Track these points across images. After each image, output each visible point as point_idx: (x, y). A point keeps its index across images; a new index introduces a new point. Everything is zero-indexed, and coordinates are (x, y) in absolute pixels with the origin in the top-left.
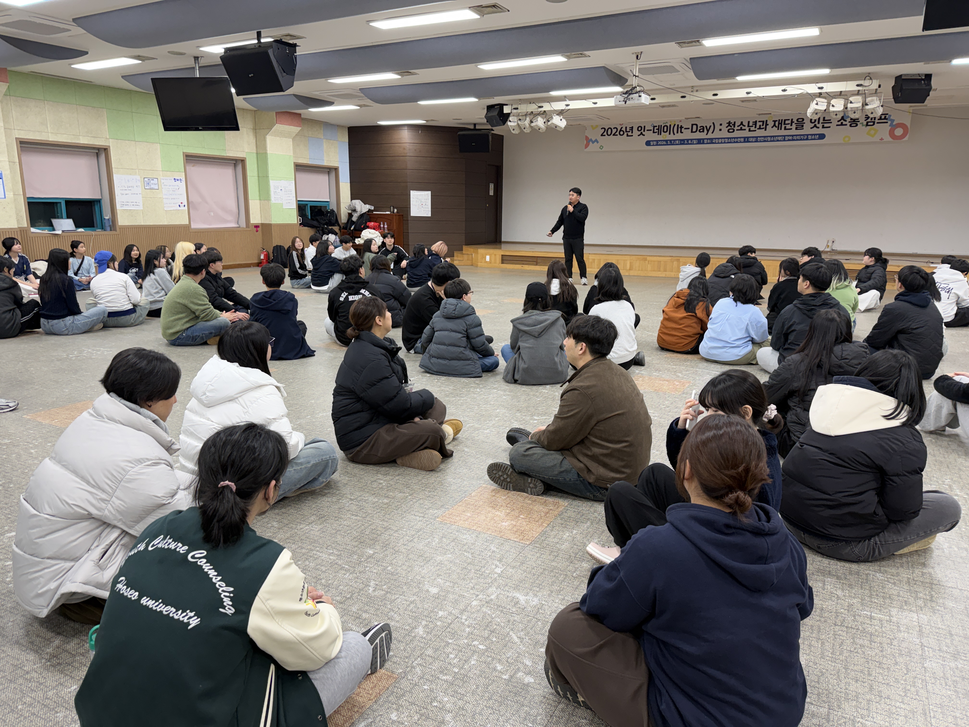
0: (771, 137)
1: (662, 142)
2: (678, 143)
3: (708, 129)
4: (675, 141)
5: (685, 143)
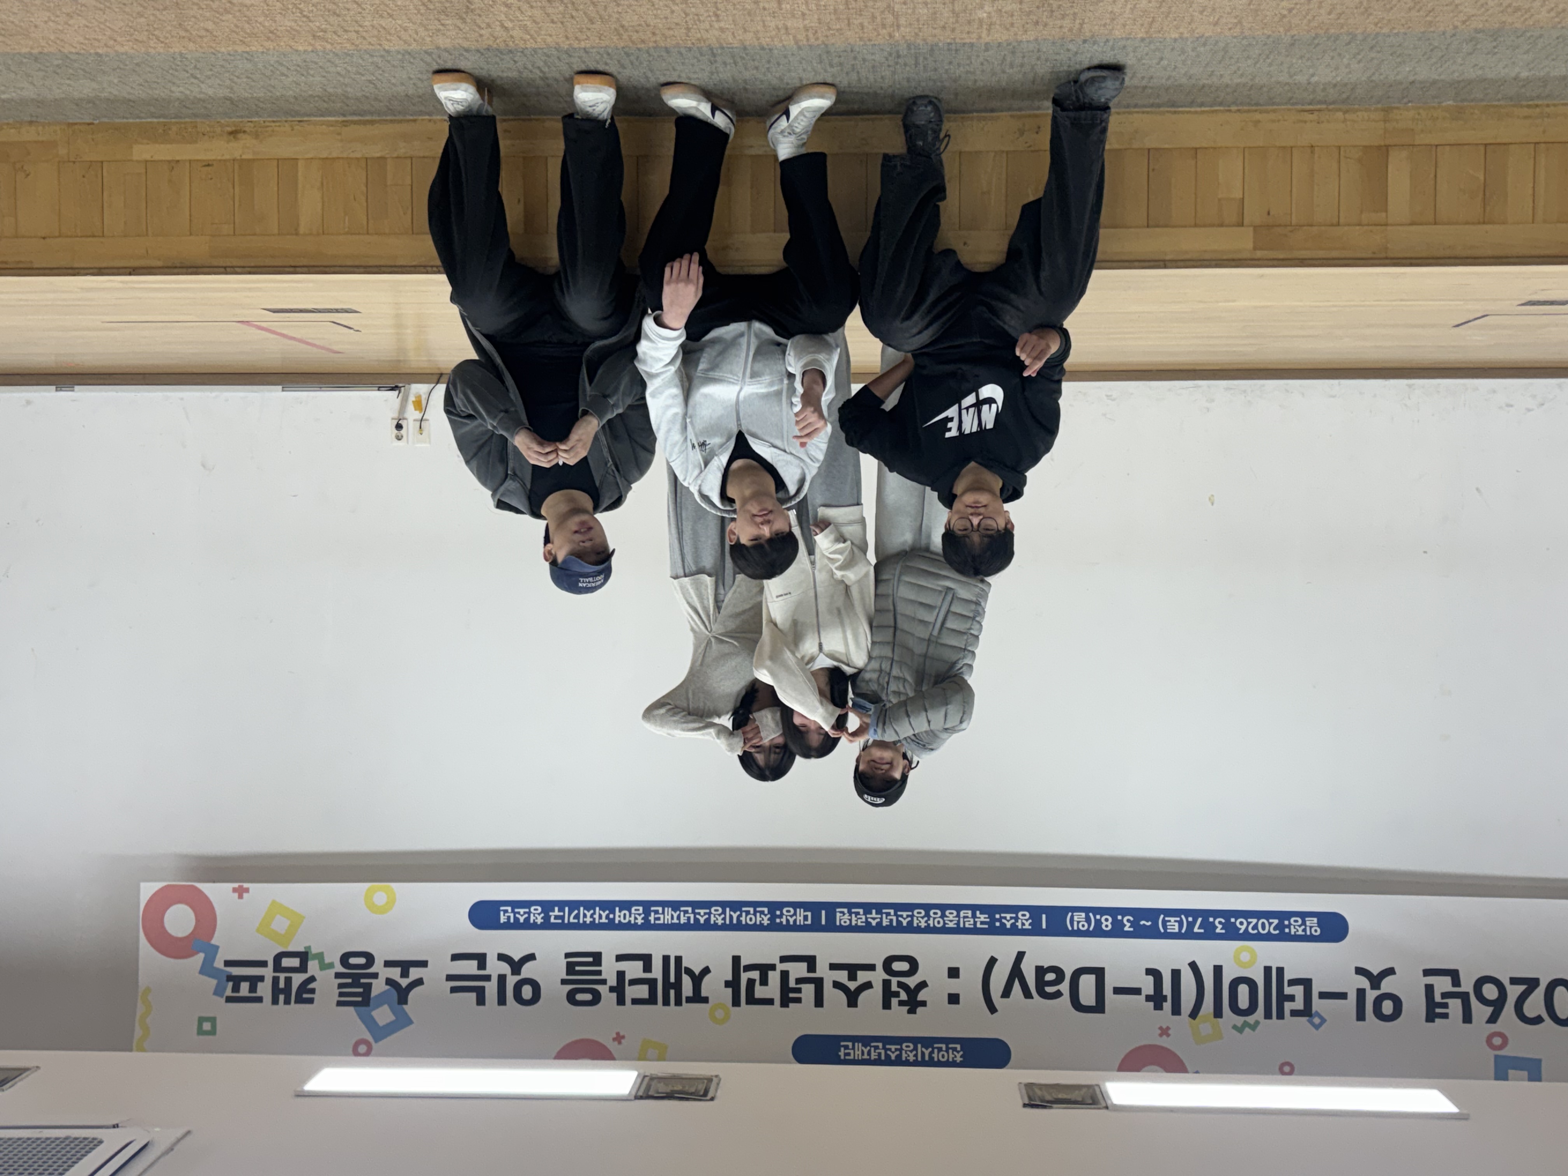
1: (1256, 931)
2: (1167, 919)
3: (1017, 983)
4: (1183, 931)
5: (1132, 919)
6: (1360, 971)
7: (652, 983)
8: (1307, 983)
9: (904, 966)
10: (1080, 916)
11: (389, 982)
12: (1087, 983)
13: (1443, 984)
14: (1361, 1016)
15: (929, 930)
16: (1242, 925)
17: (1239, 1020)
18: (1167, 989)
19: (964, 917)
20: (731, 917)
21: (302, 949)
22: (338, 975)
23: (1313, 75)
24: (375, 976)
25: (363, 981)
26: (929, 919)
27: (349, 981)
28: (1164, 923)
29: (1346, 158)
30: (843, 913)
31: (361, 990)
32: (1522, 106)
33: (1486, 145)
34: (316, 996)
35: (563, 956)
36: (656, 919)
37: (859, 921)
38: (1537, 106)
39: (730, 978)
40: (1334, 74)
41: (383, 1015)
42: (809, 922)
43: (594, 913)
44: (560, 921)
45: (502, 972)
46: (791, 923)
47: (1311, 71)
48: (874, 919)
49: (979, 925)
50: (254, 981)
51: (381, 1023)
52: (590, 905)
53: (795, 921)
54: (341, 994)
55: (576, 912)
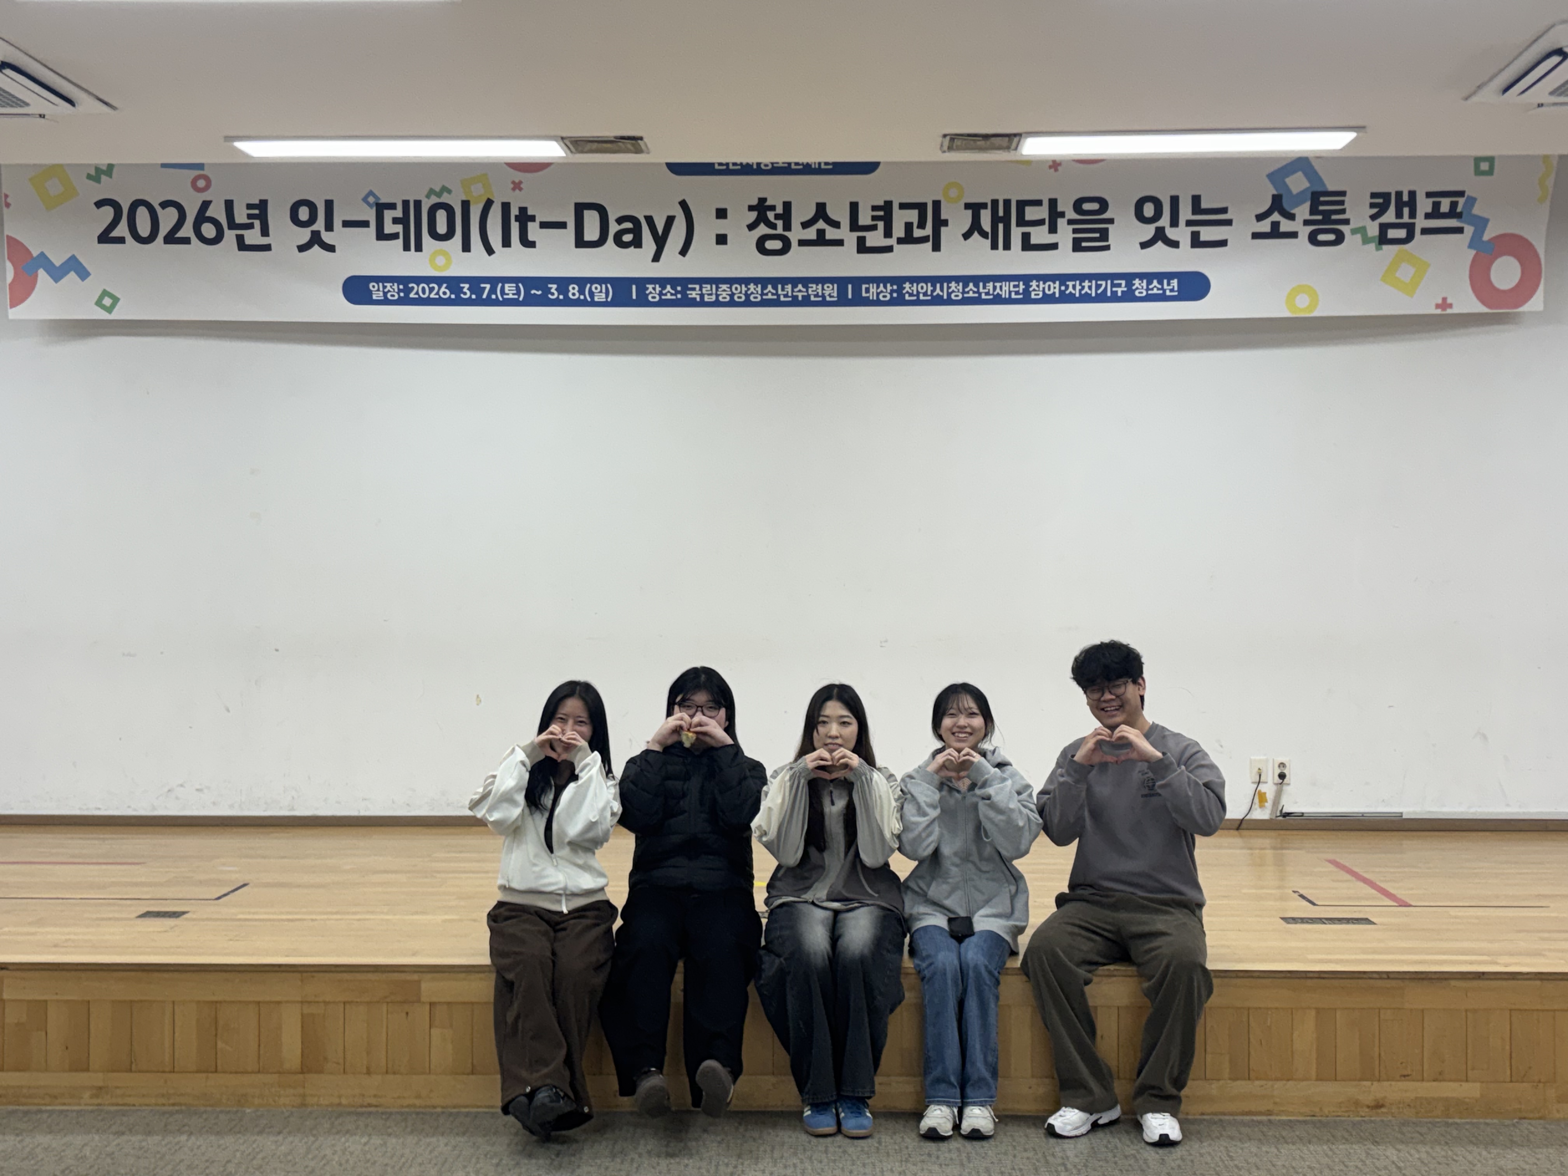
0: (965, 280)
1: (431, 285)
2: (516, 297)
3: (660, 231)
4: (500, 285)
5: (550, 296)
6: (331, 248)
7: (1022, 222)
8: (381, 236)
9: (771, 245)
10: (600, 297)
11: (1291, 217)
12: (592, 233)
13: (253, 237)
14: (329, 205)
15: (746, 281)
16: (444, 291)
17: (445, 199)
18: (515, 227)
19: (711, 294)
20: (942, 289)
21: (1385, 247)
22: (1346, 222)
23: (365, 1144)
24: (1306, 223)
25: (1320, 217)
26: (746, 292)
27: (1334, 217)
28: (518, 293)
29: (338, 1063)
30: (830, 296)
31: (1321, 208)
32: (185, 1105)
33: (216, 1071)
34: (1369, 200)
35: (1112, 247)
36: (1018, 286)
37: (814, 289)
38: (174, 1105)
39: (943, 229)
40: (347, 1144)
41: (1298, 183)
42: (864, 286)
43: (1080, 291)
44: (1116, 282)
45: (1173, 229)
46: (882, 285)
47: (367, 1148)
48: (800, 291)
49: (697, 287)
50: (1435, 213)
51: (1300, 175)
52: (1085, 298)
53: (878, 287)
54: (1342, 203)
55: (1099, 291)
